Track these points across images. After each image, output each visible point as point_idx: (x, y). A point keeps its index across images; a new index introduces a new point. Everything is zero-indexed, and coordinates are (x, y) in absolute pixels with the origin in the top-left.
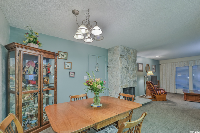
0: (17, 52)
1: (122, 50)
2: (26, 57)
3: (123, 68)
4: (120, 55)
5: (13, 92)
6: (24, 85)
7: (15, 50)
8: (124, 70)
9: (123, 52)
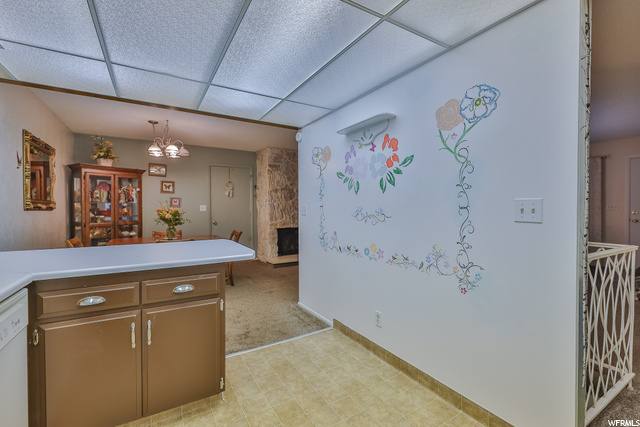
0: (83, 173)
1: (274, 156)
2: (94, 178)
3: (276, 191)
4: (270, 166)
5: (78, 224)
6: (92, 215)
7: (81, 172)
8: (279, 194)
9: (277, 158)
